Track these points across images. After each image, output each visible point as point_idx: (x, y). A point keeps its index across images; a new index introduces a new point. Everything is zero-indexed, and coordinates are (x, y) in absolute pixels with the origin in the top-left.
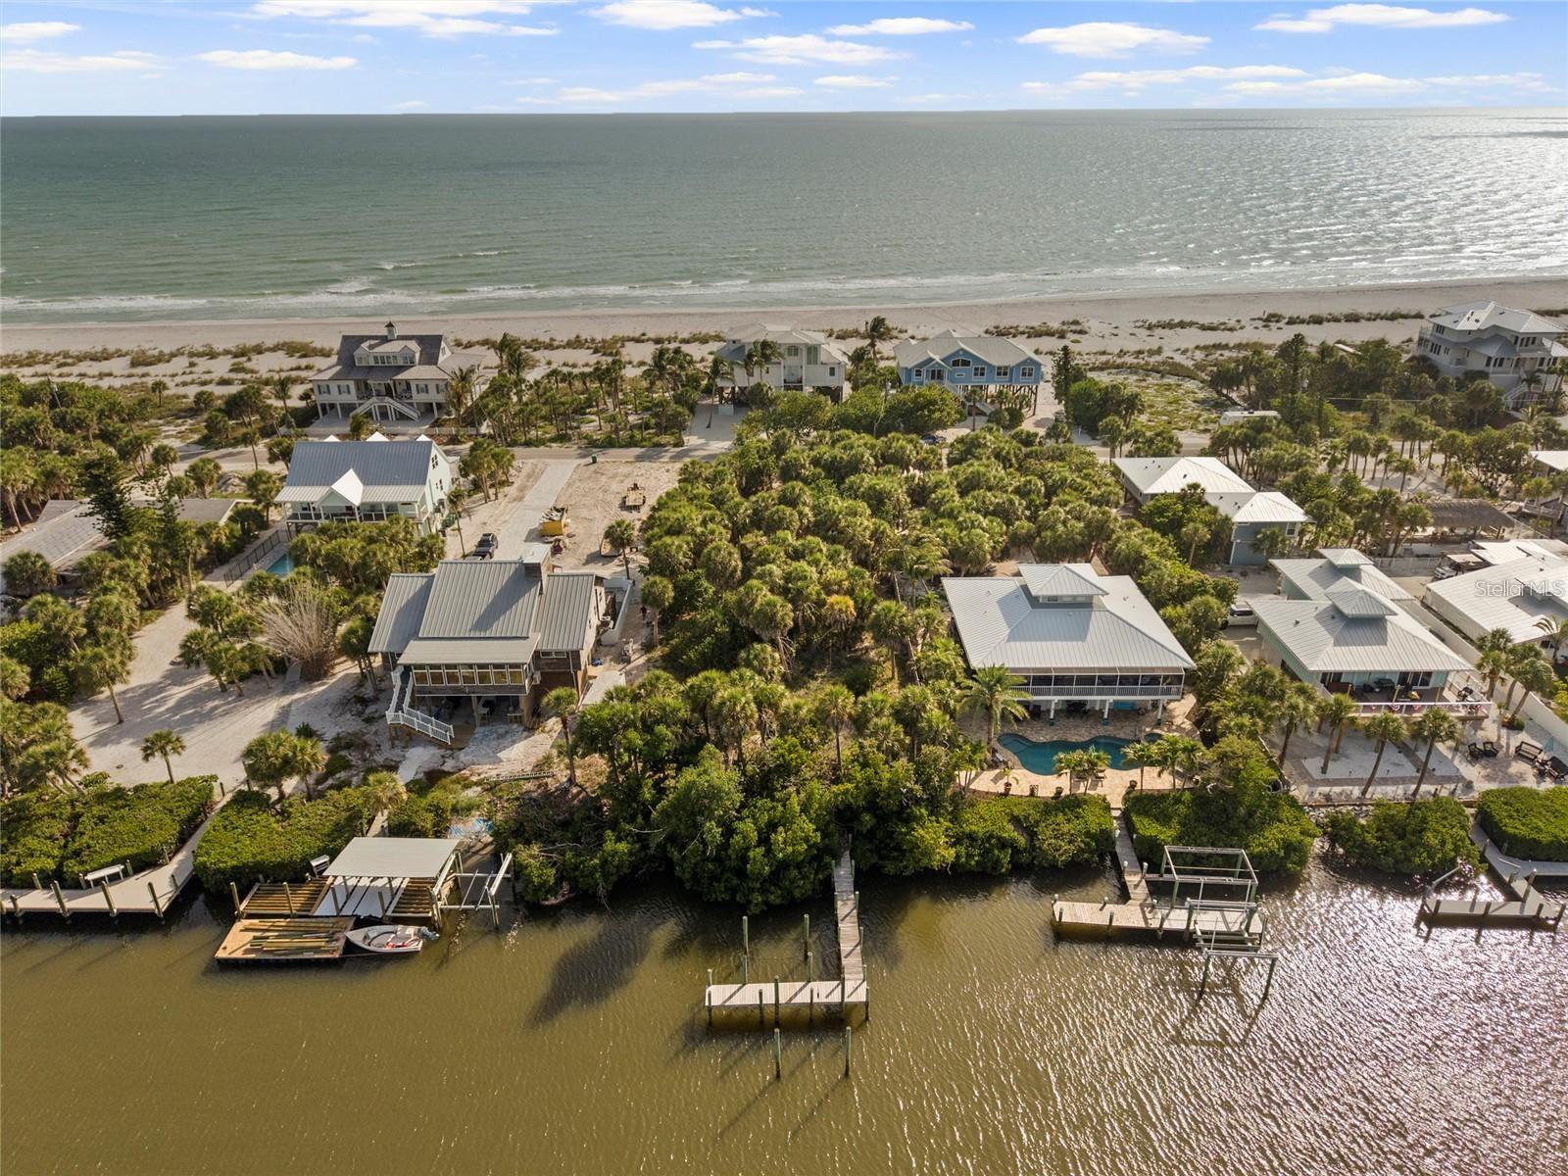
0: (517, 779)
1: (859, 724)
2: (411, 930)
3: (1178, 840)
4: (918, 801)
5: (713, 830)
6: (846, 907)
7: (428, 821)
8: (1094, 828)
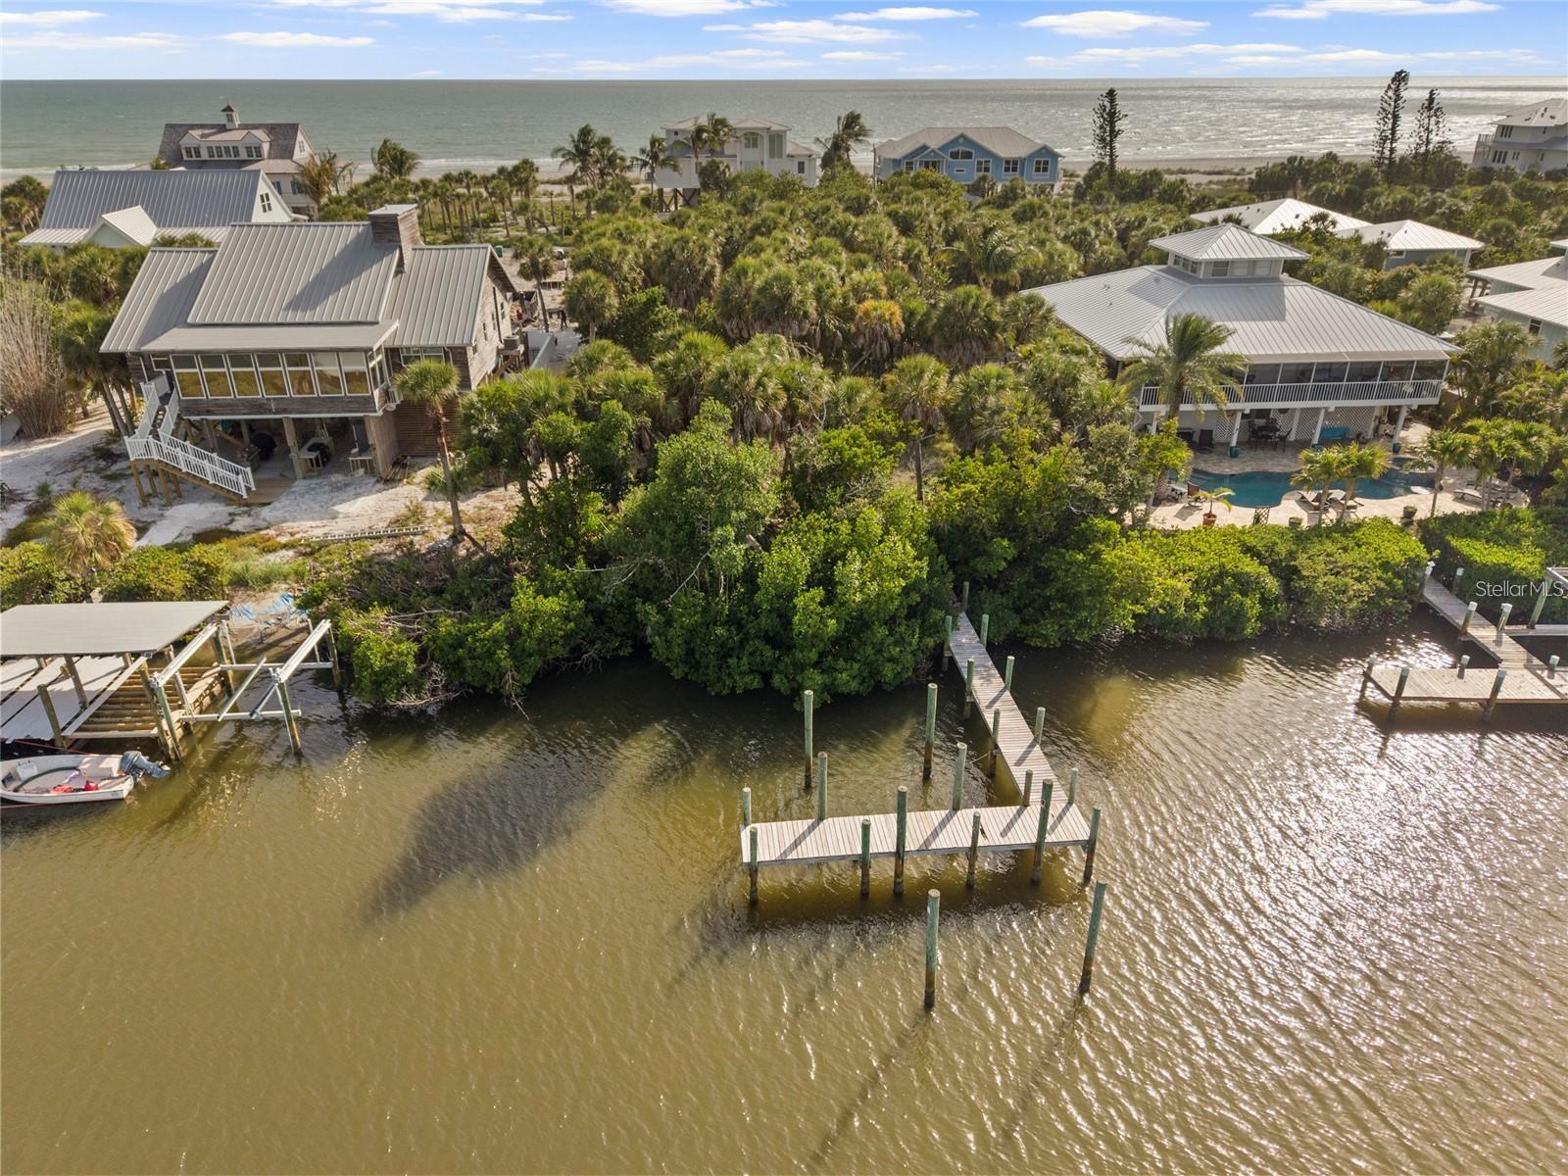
2: (113, 762)
6: (988, 689)
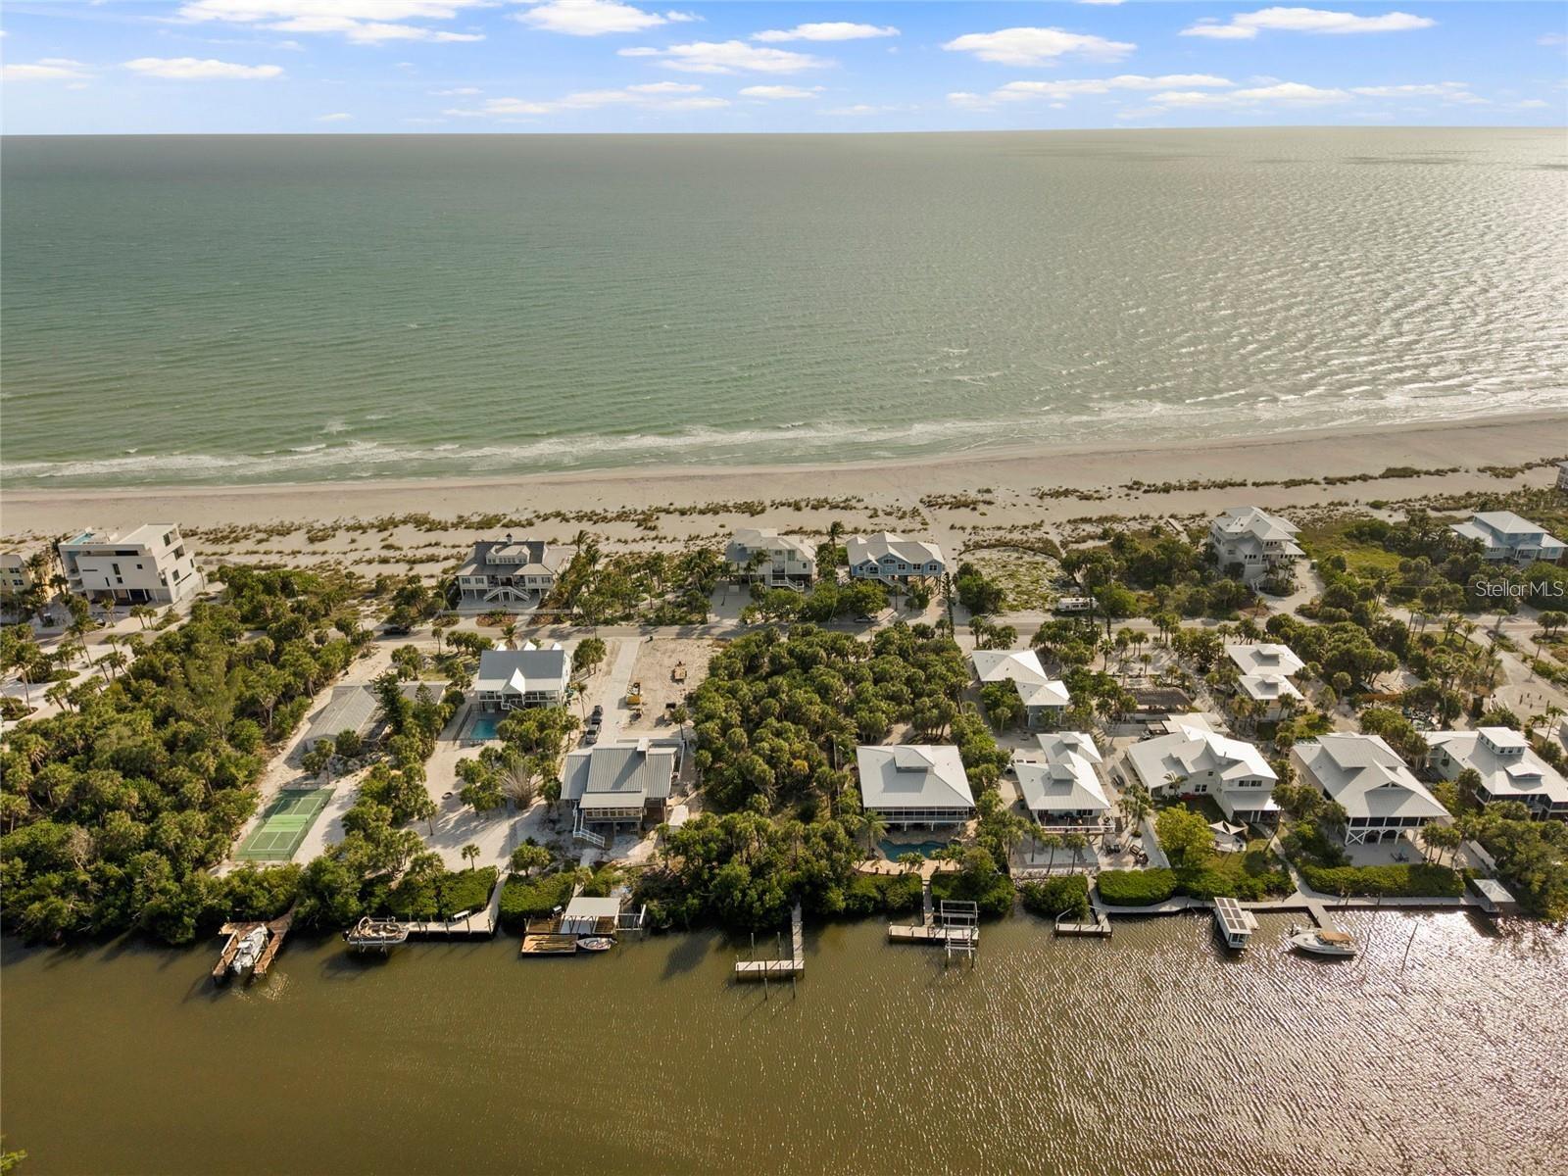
0: (639, 867)
1: (806, 839)
2: (604, 940)
3: (951, 897)
4: (831, 880)
5: (738, 895)
6: (797, 929)
7: (603, 888)
8: (912, 891)
